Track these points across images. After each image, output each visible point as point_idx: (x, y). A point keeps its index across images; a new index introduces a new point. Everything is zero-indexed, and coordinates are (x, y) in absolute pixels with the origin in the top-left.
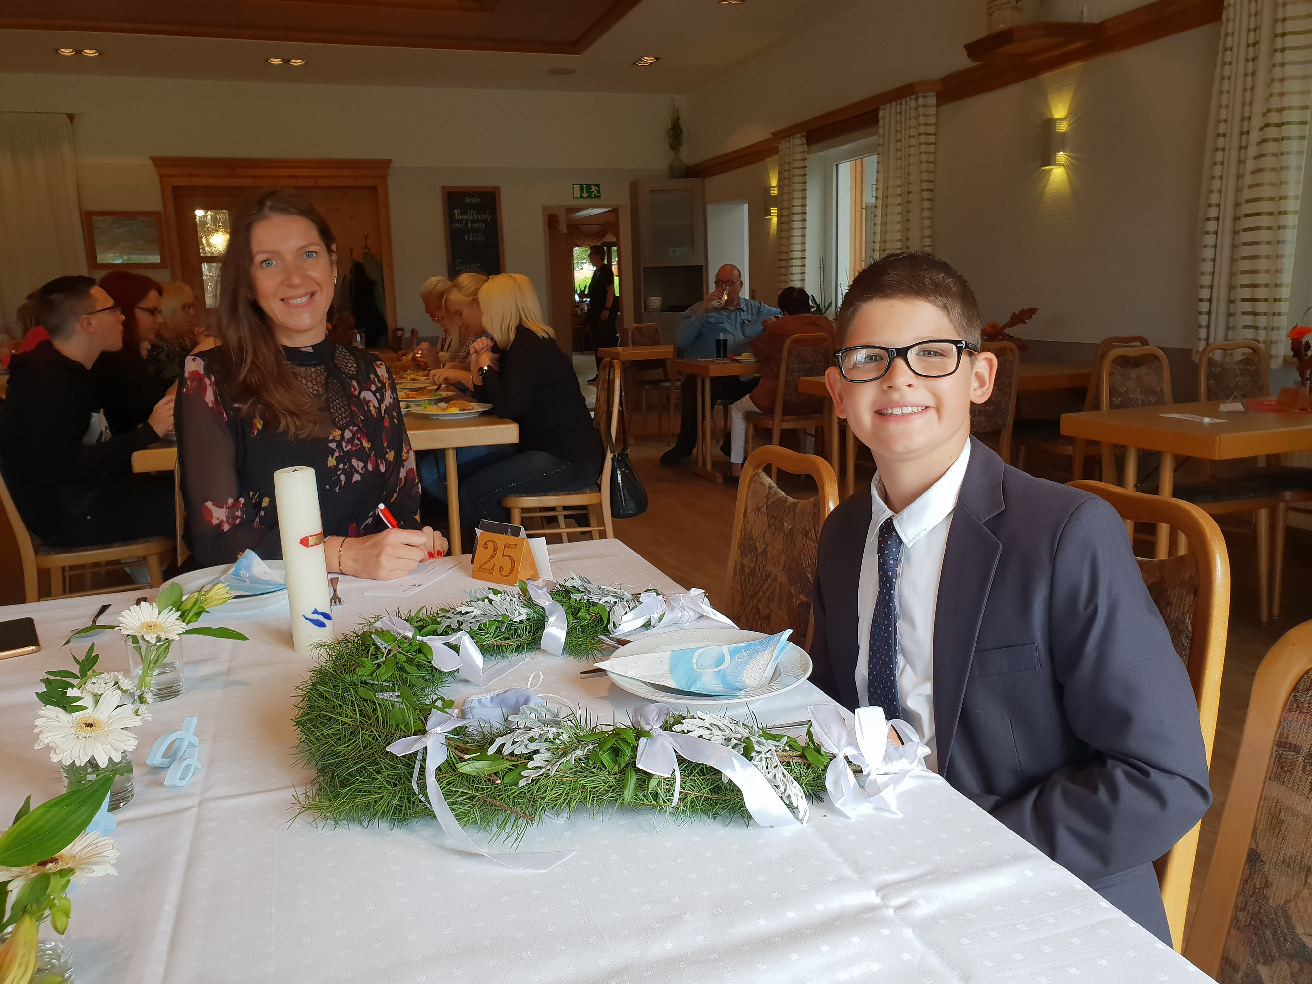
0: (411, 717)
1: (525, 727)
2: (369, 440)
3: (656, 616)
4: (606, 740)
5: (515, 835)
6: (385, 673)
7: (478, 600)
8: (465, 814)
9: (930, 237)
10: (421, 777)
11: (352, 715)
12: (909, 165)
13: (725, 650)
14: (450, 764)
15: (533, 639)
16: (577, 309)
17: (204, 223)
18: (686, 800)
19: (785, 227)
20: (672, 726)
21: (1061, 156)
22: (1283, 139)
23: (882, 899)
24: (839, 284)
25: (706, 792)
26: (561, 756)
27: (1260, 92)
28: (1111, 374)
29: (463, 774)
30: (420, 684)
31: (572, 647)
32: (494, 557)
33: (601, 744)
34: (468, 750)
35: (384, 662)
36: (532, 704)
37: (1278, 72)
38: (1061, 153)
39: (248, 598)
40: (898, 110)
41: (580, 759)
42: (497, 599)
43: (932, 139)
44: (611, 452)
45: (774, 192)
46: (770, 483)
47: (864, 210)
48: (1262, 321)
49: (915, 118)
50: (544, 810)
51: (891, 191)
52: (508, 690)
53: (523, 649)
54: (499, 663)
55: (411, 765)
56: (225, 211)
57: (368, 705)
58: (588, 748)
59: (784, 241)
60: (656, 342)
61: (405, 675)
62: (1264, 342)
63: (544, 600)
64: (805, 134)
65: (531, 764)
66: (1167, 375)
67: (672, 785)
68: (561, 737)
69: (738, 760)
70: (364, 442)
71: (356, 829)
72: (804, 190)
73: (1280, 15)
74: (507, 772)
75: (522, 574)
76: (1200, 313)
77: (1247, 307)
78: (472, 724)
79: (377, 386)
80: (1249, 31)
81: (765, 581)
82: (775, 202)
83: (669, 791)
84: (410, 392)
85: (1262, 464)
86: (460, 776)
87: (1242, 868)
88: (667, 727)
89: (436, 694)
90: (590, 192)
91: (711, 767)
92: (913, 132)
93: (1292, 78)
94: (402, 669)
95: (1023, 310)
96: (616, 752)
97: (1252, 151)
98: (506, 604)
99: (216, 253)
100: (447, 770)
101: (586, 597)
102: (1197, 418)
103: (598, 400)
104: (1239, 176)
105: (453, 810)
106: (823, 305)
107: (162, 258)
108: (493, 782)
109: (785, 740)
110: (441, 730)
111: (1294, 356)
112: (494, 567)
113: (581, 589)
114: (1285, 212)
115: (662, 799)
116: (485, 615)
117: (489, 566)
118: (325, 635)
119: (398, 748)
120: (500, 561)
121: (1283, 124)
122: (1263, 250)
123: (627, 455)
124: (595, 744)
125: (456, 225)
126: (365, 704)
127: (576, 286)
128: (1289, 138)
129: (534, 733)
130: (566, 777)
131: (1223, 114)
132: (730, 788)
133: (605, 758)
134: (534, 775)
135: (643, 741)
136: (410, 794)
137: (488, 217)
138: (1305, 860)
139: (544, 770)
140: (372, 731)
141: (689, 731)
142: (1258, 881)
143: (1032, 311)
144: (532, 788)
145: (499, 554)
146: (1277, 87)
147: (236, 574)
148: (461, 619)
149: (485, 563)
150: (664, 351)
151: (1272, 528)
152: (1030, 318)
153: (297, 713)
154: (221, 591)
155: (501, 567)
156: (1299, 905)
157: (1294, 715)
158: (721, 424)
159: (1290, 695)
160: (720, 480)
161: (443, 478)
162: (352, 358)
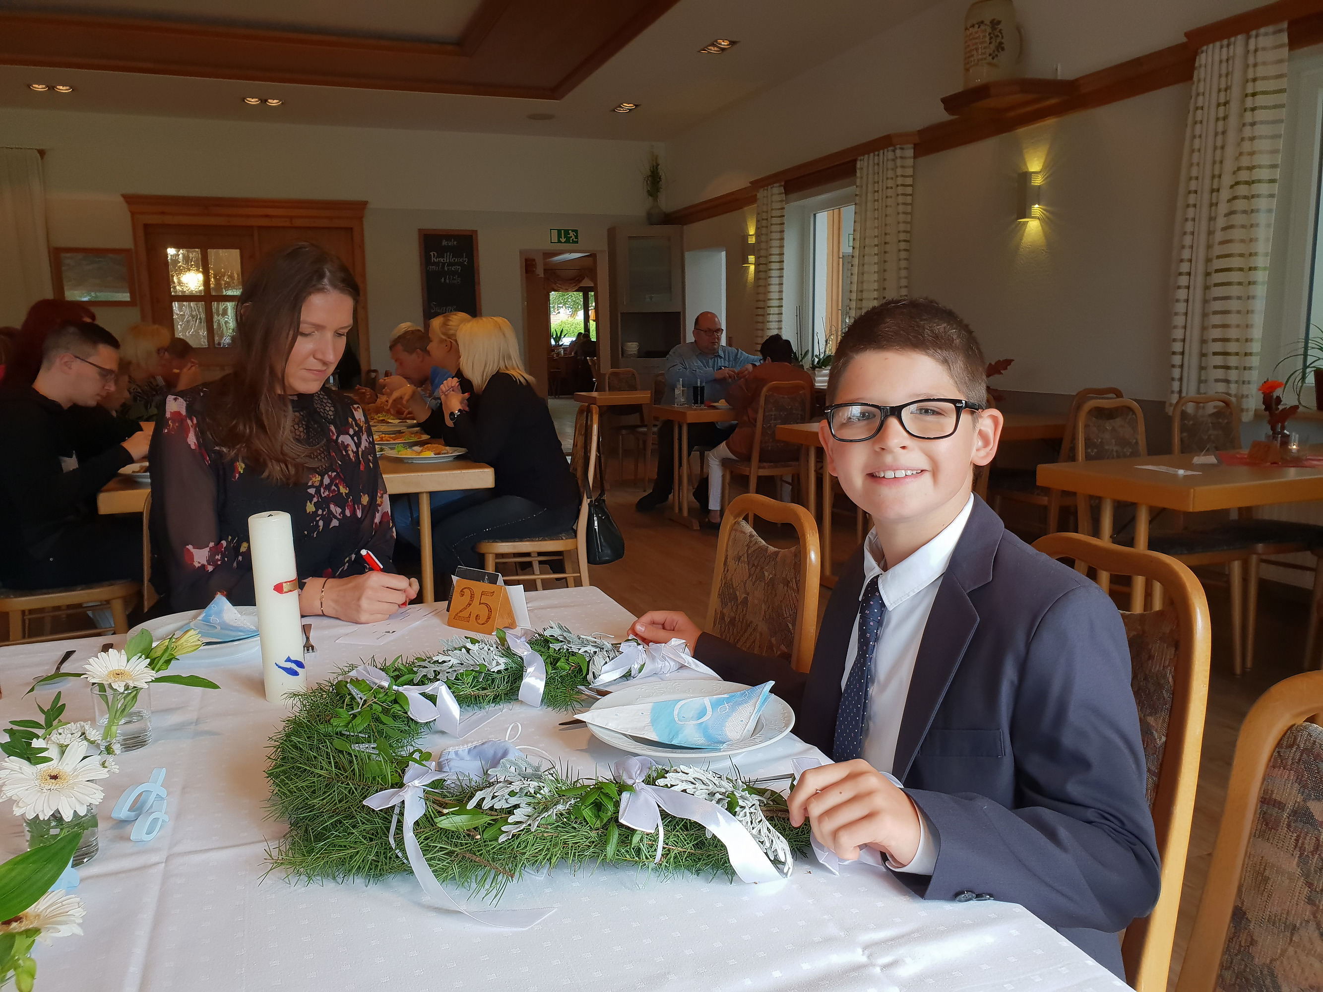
0: (388, 770)
1: (505, 781)
2: (347, 486)
3: (636, 666)
4: (588, 794)
5: (494, 892)
6: (361, 724)
7: (456, 649)
8: (444, 870)
9: (906, 287)
10: (399, 832)
11: (327, 767)
12: (886, 216)
13: (707, 701)
14: (427, 818)
15: (510, 690)
16: (553, 353)
17: (176, 262)
18: (669, 856)
19: (762, 275)
20: (654, 780)
21: (1036, 209)
22: (1253, 196)
23: (868, 957)
24: (815, 333)
25: (689, 848)
26: (542, 811)
27: (1230, 151)
28: (1086, 426)
29: (441, 829)
30: (396, 735)
31: (550, 698)
32: (470, 604)
33: (583, 798)
34: (447, 804)
35: (359, 713)
36: (511, 757)
37: (1247, 132)
38: (1037, 206)
39: (218, 645)
40: (876, 161)
41: (562, 814)
42: (474, 648)
43: (909, 190)
44: (588, 498)
45: (752, 240)
46: (751, 532)
47: (841, 260)
48: (1233, 375)
49: (892, 169)
50: (524, 866)
51: (867, 242)
52: (486, 742)
53: (501, 699)
54: (477, 714)
55: (388, 819)
56: (197, 250)
57: (344, 756)
58: (569, 803)
59: (761, 290)
60: (633, 388)
61: (381, 726)
62: (1236, 396)
63: (523, 650)
64: (783, 184)
65: (511, 819)
66: (1141, 428)
67: (655, 841)
68: (542, 791)
69: (722, 815)
70: (341, 487)
71: (330, 885)
72: (782, 239)
73: (1250, 75)
74: (486, 827)
75: (499, 622)
76: (1173, 366)
77: (1218, 360)
78: (450, 778)
79: (354, 430)
80: (1219, 91)
81: (745, 631)
82: (752, 250)
83: (652, 847)
84: (384, 435)
85: (1234, 516)
86: (438, 831)
87: (1227, 926)
88: (650, 781)
89: (412, 745)
90: (568, 237)
91: (695, 822)
92: (890, 183)
93: (1261, 137)
94: (378, 720)
95: (999, 361)
96: (598, 807)
97: (1223, 208)
98: (484, 654)
99: (187, 292)
100: (425, 824)
101: (565, 647)
102: (1171, 470)
103: (575, 445)
104: (1210, 233)
105: (430, 865)
106: (800, 353)
107: (131, 297)
108: (473, 838)
109: (768, 794)
110: (419, 783)
111: (1266, 409)
112: (470, 614)
113: (560, 638)
114: (1255, 269)
115: (645, 855)
116: (462, 664)
117: (465, 614)
118: (297, 684)
119: (376, 802)
120: (477, 609)
121: (1253, 182)
122: (1234, 305)
123: (604, 501)
124: (577, 798)
125: (433, 268)
126: (341, 756)
127: (553, 330)
128: (1258, 196)
129: (515, 787)
130: (547, 832)
131: (1194, 172)
132: (713, 843)
133: (587, 813)
134: (514, 830)
135: (625, 795)
136: (386, 849)
137: (465, 261)
138: (1291, 919)
139: (524, 825)
140: (348, 784)
141: (672, 786)
142: (1243, 938)
143: (1008, 362)
144: (512, 843)
145: (476, 602)
146: (1247, 146)
147: (206, 620)
148: (438, 669)
149: (461, 611)
150: (642, 396)
151: (1245, 580)
152: (1006, 368)
153: (270, 764)
154: (192, 638)
155: (477, 616)
156: (1285, 962)
157: (1277, 772)
158: (697, 469)
159: (1274, 751)
160: (696, 527)
161: (417, 522)
162: (330, 402)
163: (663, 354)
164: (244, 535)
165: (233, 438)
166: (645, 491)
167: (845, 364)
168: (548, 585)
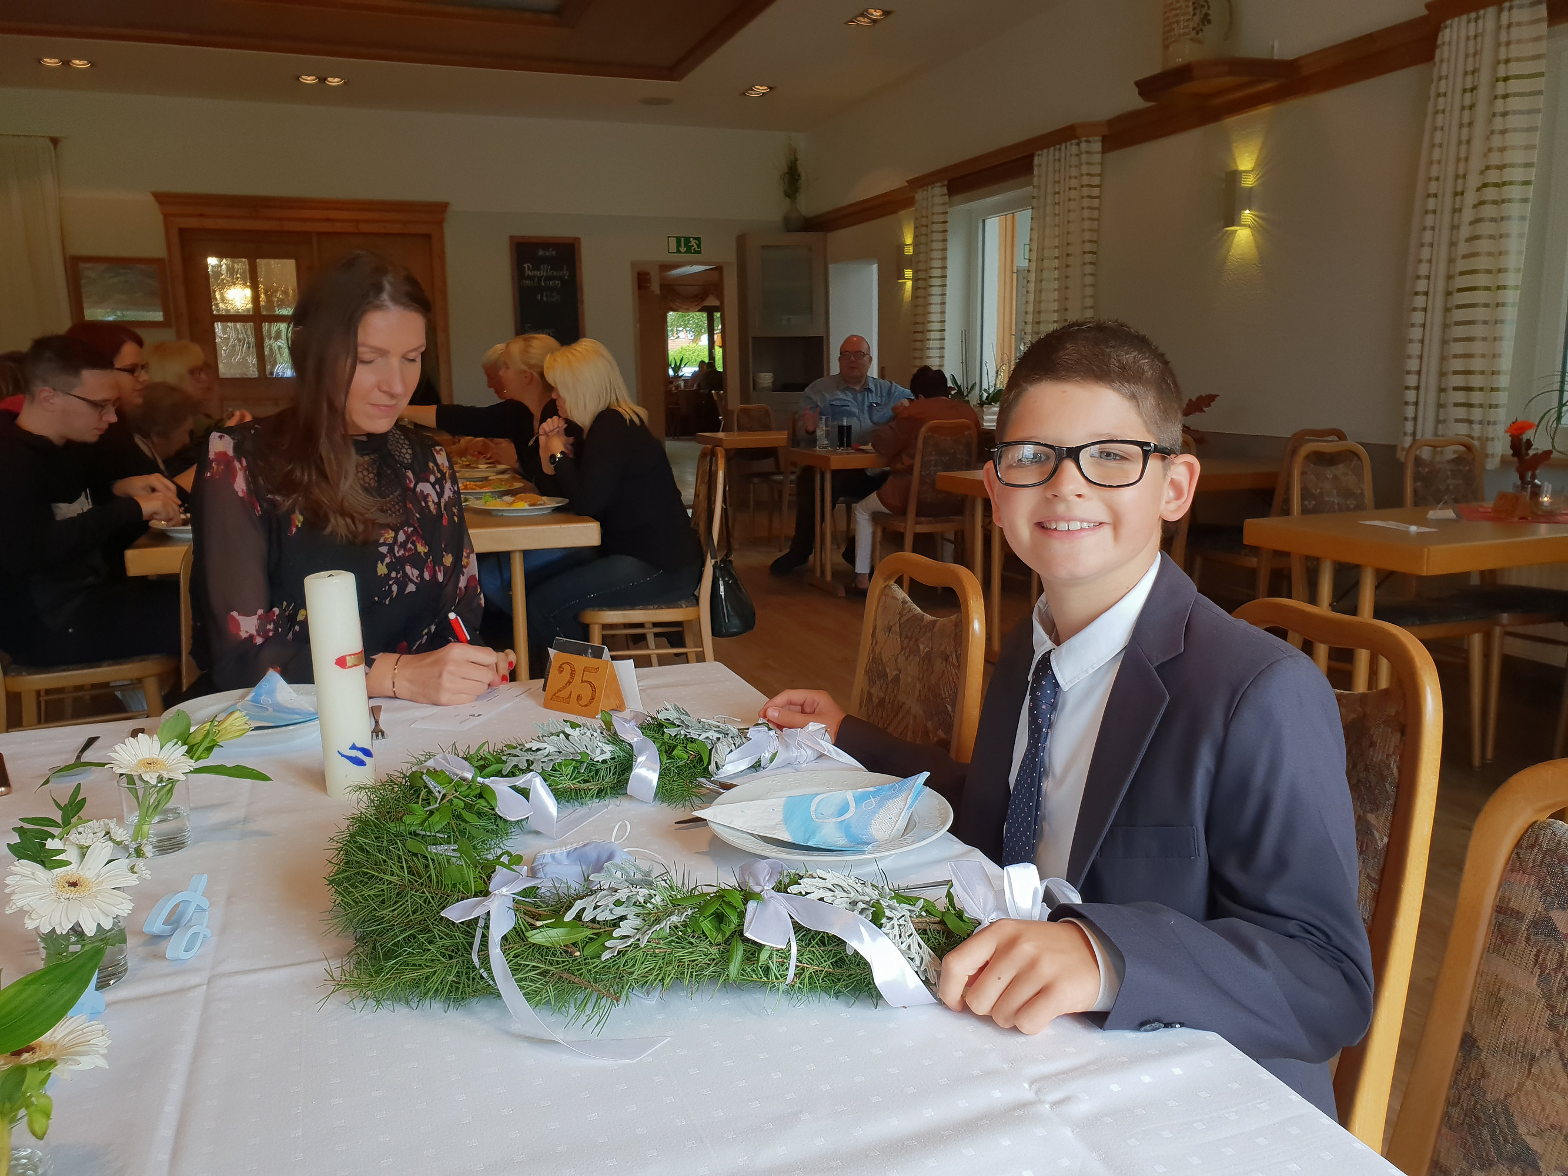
0: (471, 876)
1: (610, 888)
2: (426, 544)
3: (767, 755)
4: (707, 903)
5: (597, 1018)
6: (439, 822)
7: (552, 734)
8: (537, 992)
9: (1092, 307)
10: (483, 948)
11: (399, 873)
12: (1069, 222)
13: (849, 796)
14: (518, 932)
15: (619, 782)
16: (671, 385)
17: (218, 274)
18: (803, 976)
19: (920, 292)
20: (786, 888)
21: (1247, 215)
22: (1503, 201)
23: (1036, 1093)
24: (984, 362)
25: (827, 966)
26: (653, 923)
27: (1478, 146)
28: (1303, 473)
29: (534, 944)
30: (482, 835)
31: (665, 792)
32: (570, 683)
33: (701, 908)
34: (540, 915)
35: (437, 809)
36: (617, 860)
37: (1498, 123)
38: (1247, 211)
39: (270, 730)
40: (1057, 157)
41: (676, 927)
42: (575, 733)
43: (1096, 192)
44: (712, 558)
45: (909, 251)
46: (904, 598)
47: (1015, 274)
48: (1477, 414)
49: (1076, 166)
50: (632, 987)
51: (1046, 253)
52: (588, 844)
53: (606, 794)
54: (578, 811)
55: (471, 934)
56: (244, 260)
57: (419, 860)
58: (686, 913)
59: (920, 310)
60: (766, 427)
61: (463, 824)
62: (1479, 438)
63: (633, 736)
64: (946, 183)
65: (617, 933)
66: (1368, 475)
67: (786, 958)
68: (653, 900)
69: (865, 927)
70: (419, 545)
71: (402, 1010)
72: (945, 249)
73: (1503, 56)
74: (587, 942)
75: (604, 703)
76: (1406, 403)
77: (1460, 397)
78: (545, 885)
79: (436, 477)
80: (1466, 74)
81: (897, 714)
82: (909, 262)
83: (783, 964)
84: (468, 483)
85: (1475, 581)
86: (530, 947)
87: (1455, 1054)
88: (781, 888)
89: (500, 847)
90: (689, 245)
91: (834, 936)
92: (1074, 183)
93: (1515, 130)
94: (459, 817)
95: (1201, 396)
96: (719, 918)
97: (1468, 215)
98: (586, 740)
99: (232, 311)
100: (514, 940)
101: (682, 732)
102: (1402, 527)
103: (697, 495)
104: (1453, 244)
105: (521, 988)
106: (965, 386)
107: (165, 315)
108: (571, 955)
109: (921, 903)
110: (507, 891)
111: (1513, 455)
112: (570, 695)
113: (677, 722)
114: (1504, 287)
115: (775, 974)
116: (560, 752)
117: (564, 694)
118: (364, 775)
119: (456, 913)
120: (578, 688)
121: (1504, 184)
122: (1479, 331)
123: (731, 561)
124: (694, 908)
125: (527, 282)
126: (415, 859)
127: (671, 358)
128: (1510, 201)
129: (621, 895)
130: (659, 948)
131: (1435, 171)
132: (855, 961)
133: (707, 925)
134: (621, 946)
135: (752, 905)
136: (469, 968)
137: (566, 274)
138: (1529, 1047)
139: (632, 940)
140: (423, 892)
141: (807, 893)
142: (1473, 1070)
143: (1211, 398)
144: (618, 961)
145: (577, 679)
146: (1497, 141)
147: (255, 701)
148: (531, 758)
149: (559, 691)
150: (777, 438)
151: (1487, 656)
152: (1209, 405)
153: (331, 869)
154: (238, 720)
155: (579, 696)
156: (1522, 1099)
157: (1517, 876)
158: (842, 526)
159: (1512, 852)
160: (842, 593)
161: (508, 586)
162: (407, 442)
163: (801, 387)
164: (300, 602)
165: (288, 486)
166: (780, 551)
167: (1018, 396)
168: (663, 661)
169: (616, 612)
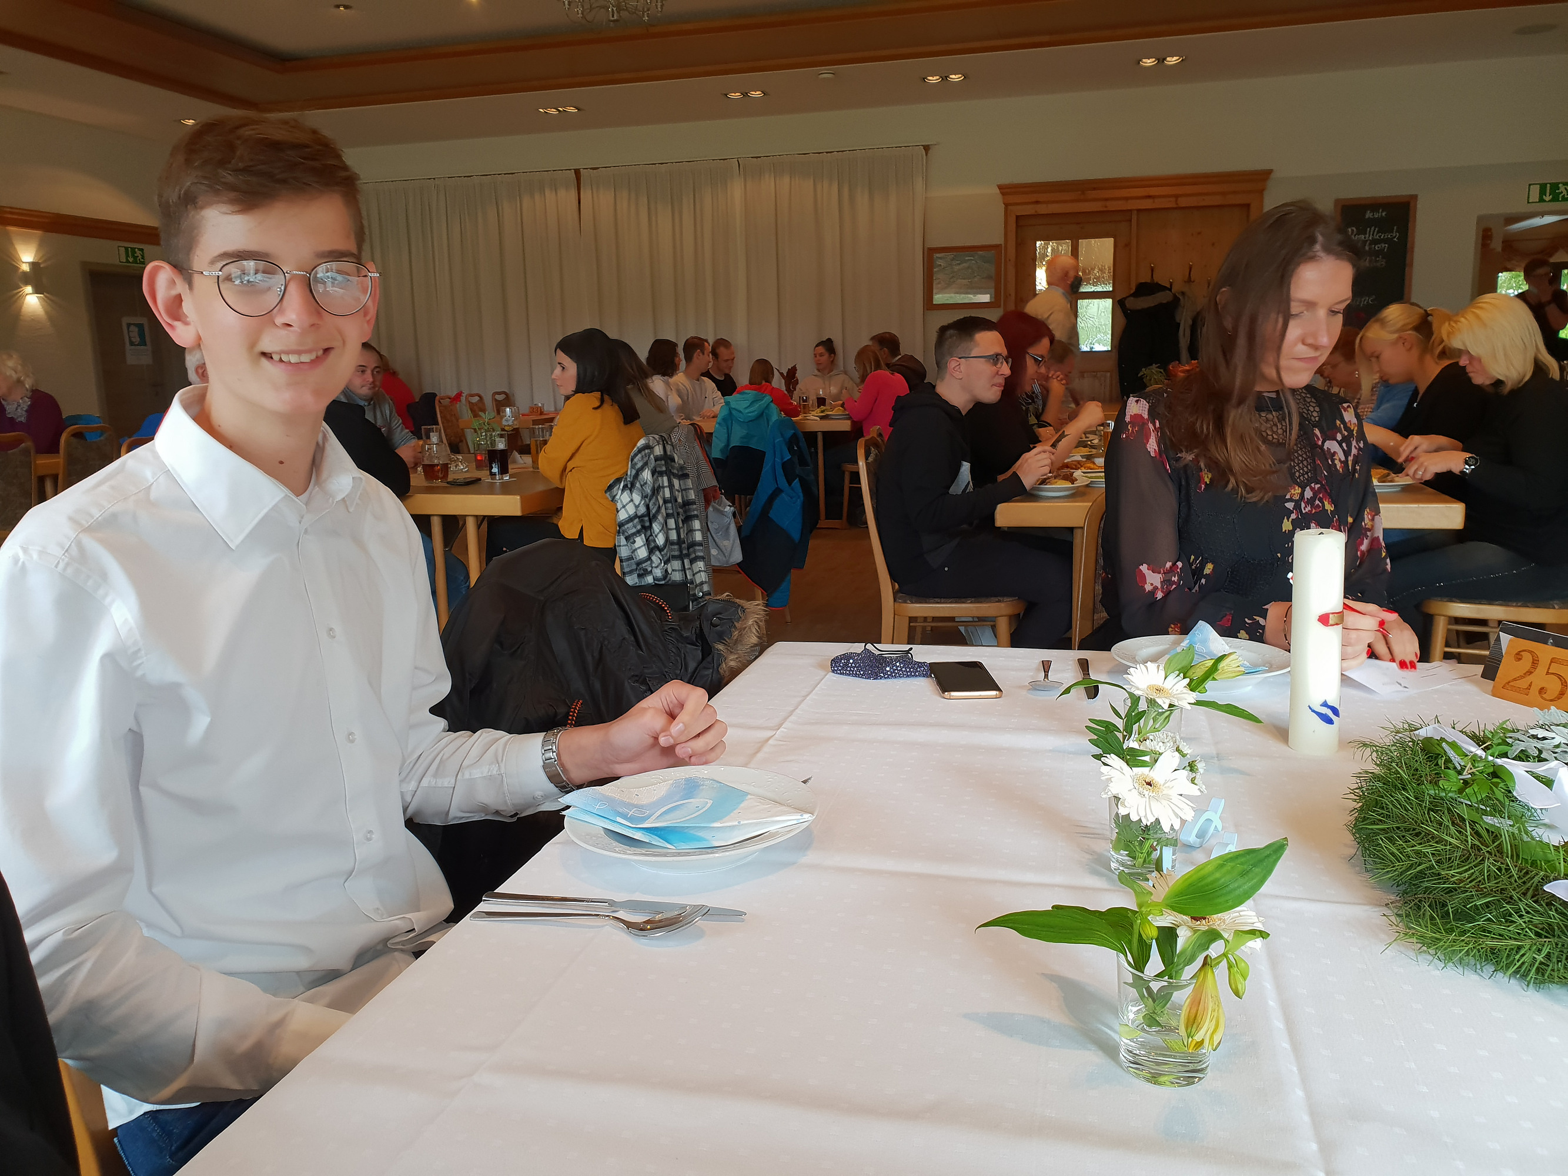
2: (1333, 502)
7: (1556, 725)
32: (1531, 673)
56: (1068, 241)
70: (1326, 503)
79: (1343, 435)
107: (994, 296)
112: (1530, 686)
117: (1523, 684)
120: (1541, 679)
145: (1541, 670)
148: (1538, 746)
149: (1515, 679)
155: (1542, 689)
162: (1313, 400)
165: (1195, 440)
169: (1468, 605)
